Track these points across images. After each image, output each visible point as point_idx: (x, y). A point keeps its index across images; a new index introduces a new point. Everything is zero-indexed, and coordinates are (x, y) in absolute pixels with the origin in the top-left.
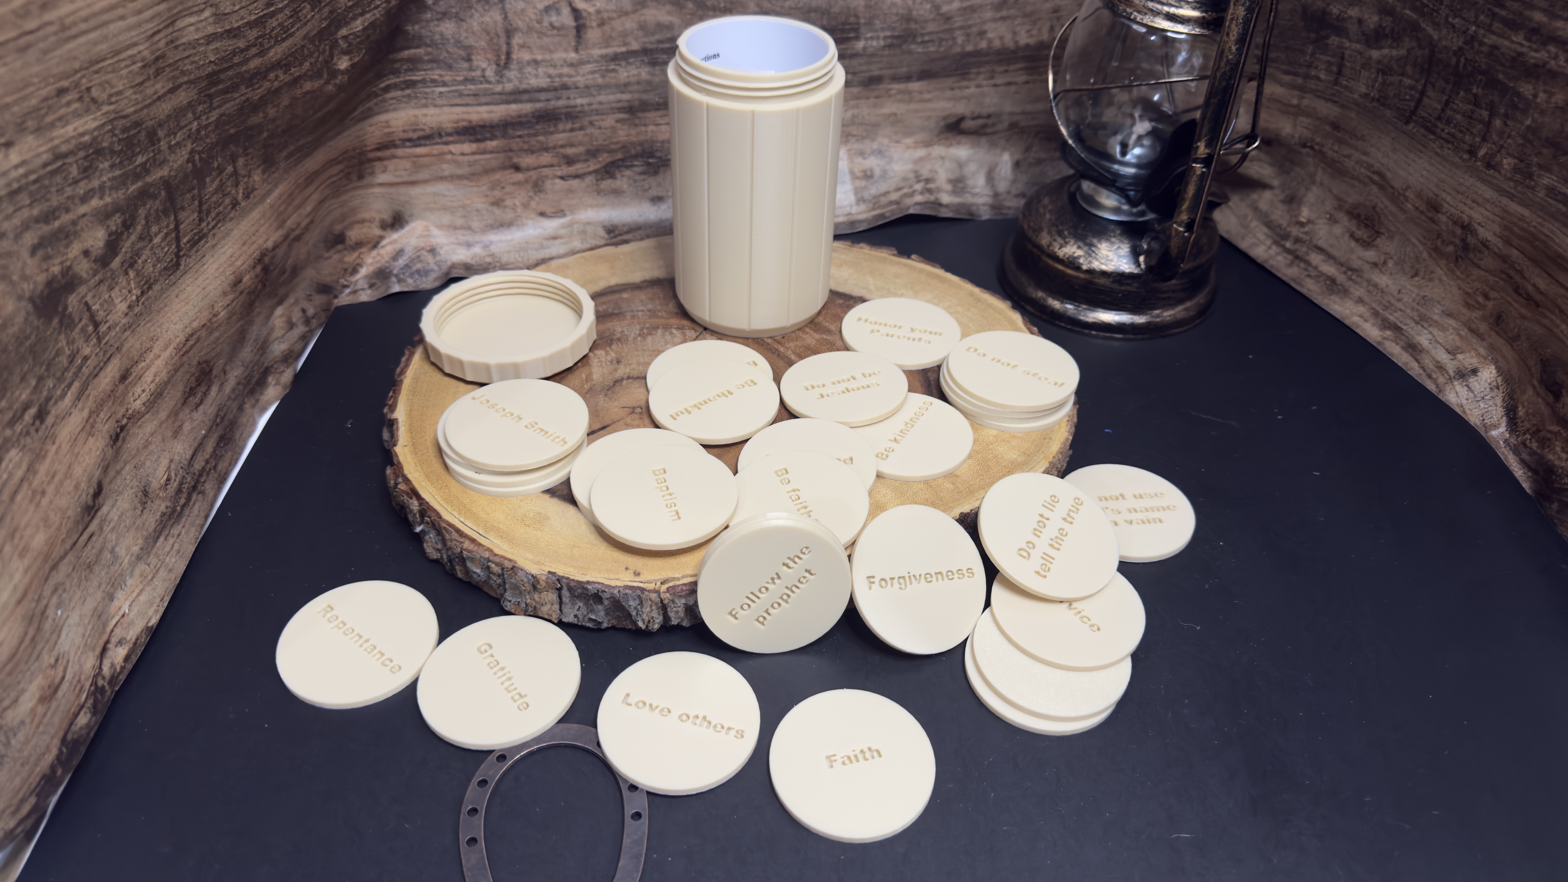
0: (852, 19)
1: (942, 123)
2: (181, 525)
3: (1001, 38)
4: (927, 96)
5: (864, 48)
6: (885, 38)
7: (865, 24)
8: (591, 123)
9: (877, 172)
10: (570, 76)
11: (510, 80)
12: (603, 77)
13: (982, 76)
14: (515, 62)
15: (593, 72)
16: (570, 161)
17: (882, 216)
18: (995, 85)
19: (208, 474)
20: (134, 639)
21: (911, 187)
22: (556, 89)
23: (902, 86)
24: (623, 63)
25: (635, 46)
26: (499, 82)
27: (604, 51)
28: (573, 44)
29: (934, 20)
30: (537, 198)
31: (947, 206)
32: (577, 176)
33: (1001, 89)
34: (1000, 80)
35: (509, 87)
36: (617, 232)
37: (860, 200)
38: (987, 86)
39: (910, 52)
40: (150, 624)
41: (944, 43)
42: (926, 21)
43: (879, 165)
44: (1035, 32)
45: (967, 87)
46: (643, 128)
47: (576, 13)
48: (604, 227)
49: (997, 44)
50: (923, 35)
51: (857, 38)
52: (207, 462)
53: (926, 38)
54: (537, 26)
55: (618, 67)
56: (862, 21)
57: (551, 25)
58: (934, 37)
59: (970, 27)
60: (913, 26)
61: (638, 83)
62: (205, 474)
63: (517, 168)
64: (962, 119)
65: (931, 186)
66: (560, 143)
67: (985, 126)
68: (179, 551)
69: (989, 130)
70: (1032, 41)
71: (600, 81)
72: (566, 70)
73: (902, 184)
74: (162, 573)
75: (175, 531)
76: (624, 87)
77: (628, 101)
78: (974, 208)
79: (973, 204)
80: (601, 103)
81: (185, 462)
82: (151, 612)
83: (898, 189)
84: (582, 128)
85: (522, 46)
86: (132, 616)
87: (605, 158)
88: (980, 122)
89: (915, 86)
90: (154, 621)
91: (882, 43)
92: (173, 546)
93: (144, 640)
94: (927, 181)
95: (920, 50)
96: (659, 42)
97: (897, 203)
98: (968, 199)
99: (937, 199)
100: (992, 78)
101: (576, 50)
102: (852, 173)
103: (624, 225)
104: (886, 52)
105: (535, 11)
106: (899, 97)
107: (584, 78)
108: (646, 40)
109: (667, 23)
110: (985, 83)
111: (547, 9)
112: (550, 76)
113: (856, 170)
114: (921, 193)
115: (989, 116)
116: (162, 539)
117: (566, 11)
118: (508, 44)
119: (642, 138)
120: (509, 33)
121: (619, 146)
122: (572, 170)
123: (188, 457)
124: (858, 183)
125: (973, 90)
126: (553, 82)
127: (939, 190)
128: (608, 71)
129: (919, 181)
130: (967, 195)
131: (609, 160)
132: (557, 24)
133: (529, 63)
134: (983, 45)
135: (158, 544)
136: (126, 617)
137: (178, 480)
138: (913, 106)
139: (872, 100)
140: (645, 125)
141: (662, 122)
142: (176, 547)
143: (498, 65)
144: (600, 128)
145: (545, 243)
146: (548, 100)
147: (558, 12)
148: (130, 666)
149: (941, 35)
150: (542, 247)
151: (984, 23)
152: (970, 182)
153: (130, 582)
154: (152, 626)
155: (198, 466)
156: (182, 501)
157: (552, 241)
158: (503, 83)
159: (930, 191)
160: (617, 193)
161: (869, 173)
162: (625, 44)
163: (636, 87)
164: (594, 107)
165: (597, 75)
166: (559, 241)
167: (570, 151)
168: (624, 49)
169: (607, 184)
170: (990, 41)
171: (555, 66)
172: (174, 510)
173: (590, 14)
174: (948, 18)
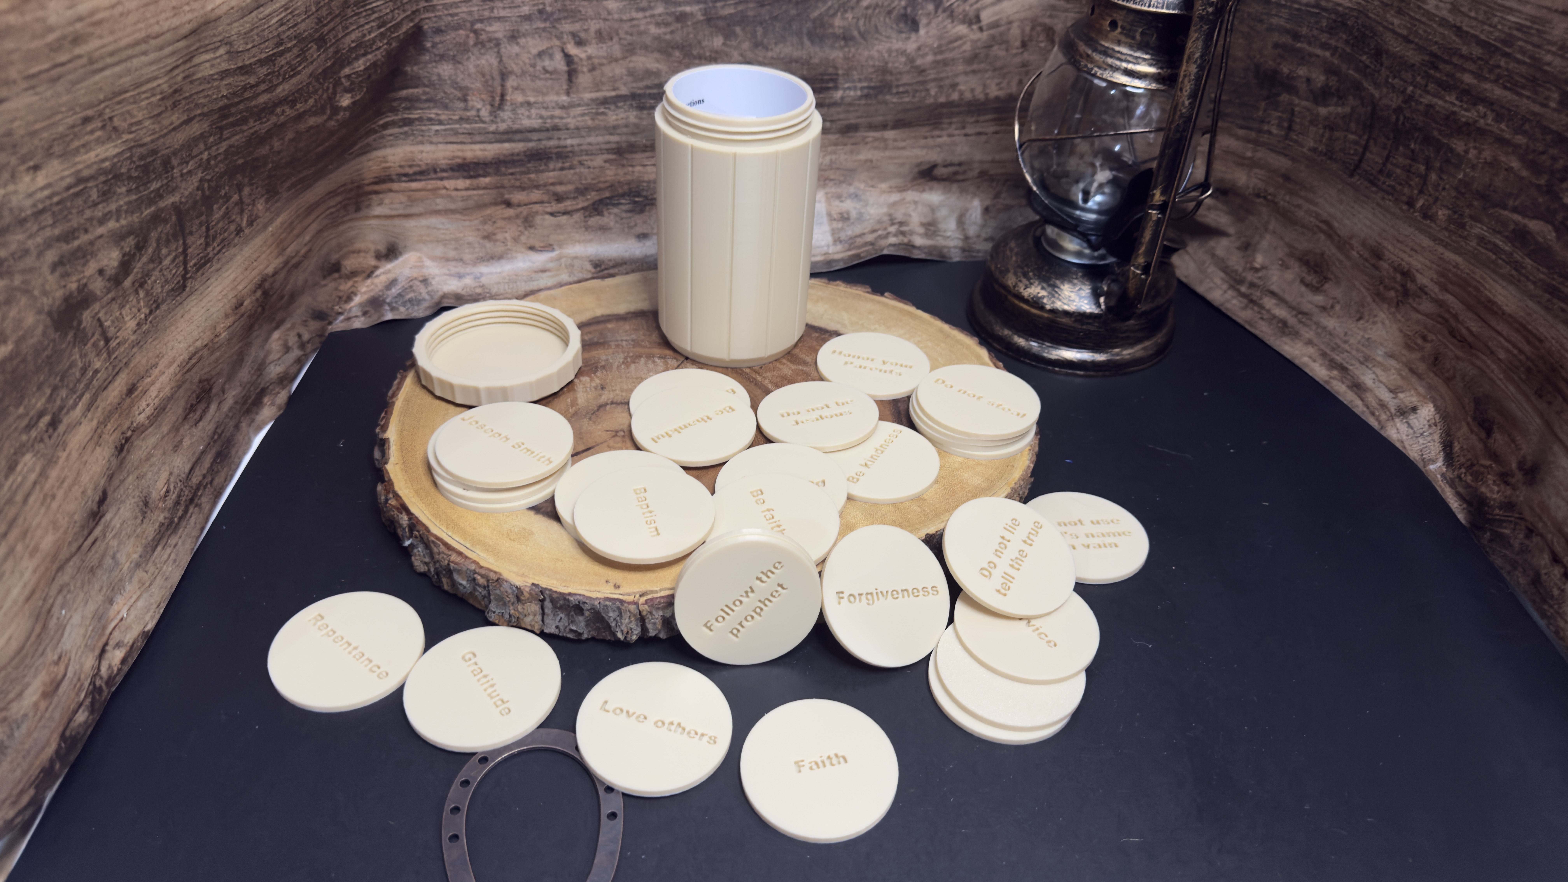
0: (831, 70)
1: (916, 170)
2: (178, 535)
3: (972, 90)
4: (903, 144)
5: (842, 98)
6: (862, 88)
7: (844, 75)
8: (581, 163)
9: (854, 214)
10: (561, 118)
11: (503, 121)
12: (593, 119)
13: (954, 126)
14: (508, 103)
15: (583, 115)
16: (559, 198)
17: (857, 256)
18: (966, 135)
19: (205, 487)
20: (131, 643)
21: (885, 229)
22: (547, 130)
23: (877, 134)
24: (612, 107)
25: (624, 91)
26: (492, 122)
27: (594, 95)
28: (565, 87)
29: (908, 72)
30: (526, 233)
31: (919, 248)
32: (565, 213)
33: (973, 138)
34: (970, 130)
35: (503, 127)
36: (603, 267)
37: (837, 241)
38: (959, 135)
39: (885, 103)
40: (146, 629)
41: (918, 94)
42: (900, 73)
43: (855, 208)
44: (1004, 85)
45: (939, 136)
46: (630, 169)
47: (569, 59)
48: (591, 261)
49: (968, 96)
50: (898, 86)
51: (836, 88)
52: (204, 476)
53: (901, 89)
54: (531, 69)
55: (607, 111)
56: (840, 72)
57: (544, 69)
58: (909, 88)
59: (941, 79)
60: (889, 77)
61: (626, 126)
62: (202, 488)
63: (508, 204)
64: (934, 166)
65: (904, 229)
66: (551, 181)
67: (956, 173)
68: (175, 561)
69: (960, 177)
70: (1001, 94)
71: (590, 123)
72: (558, 112)
73: (877, 227)
74: (159, 581)
75: (173, 541)
76: (612, 130)
77: (618, 143)
78: (945, 250)
79: (945, 247)
80: (589, 144)
81: (184, 476)
82: (147, 618)
83: (874, 231)
84: (571, 168)
85: (516, 89)
86: (129, 620)
87: (593, 196)
88: (951, 169)
89: (890, 134)
90: (150, 626)
91: (859, 93)
92: (169, 556)
93: (140, 644)
94: (901, 224)
95: (895, 100)
96: (648, 87)
97: (872, 244)
98: (940, 242)
99: (910, 241)
100: (964, 128)
101: (568, 93)
102: (829, 215)
103: (610, 260)
104: (863, 102)
105: (529, 55)
106: (876, 144)
107: (574, 120)
108: (635, 85)
109: (655, 70)
110: (957, 132)
111: (540, 54)
112: (541, 117)
113: (833, 212)
114: (895, 235)
115: (960, 164)
116: (159, 548)
117: (559, 56)
118: (503, 86)
119: (629, 178)
120: (504, 75)
121: (607, 185)
122: (561, 206)
123: (187, 471)
124: (836, 225)
125: (945, 139)
126: (545, 123)
127: (912, 233)
128: (597, 114)
129: (893, 224)
130: (938, 238)
131: (597, 198)
132: (550, 69)
133: (522, 104)
134: (955, 96)
135: (156, 553)
136: (124, 622)
137: (176, 492)
138: (888, 153)
139: (849, 147)
140: (632, 166)
141: (649, 163)
142: (173, 556)
143: (492, 106)
144: (589, 167)
145: (533, 275)
146: (539, 140)
147: (551, 57)
148: (126, 669)
149: (916, 87)
150: (531, 279)
151: (956, 75)
152: (942, 226)
153: (128, 587)
154: (149, 631)
155: (195, 480)
156: (180, 513)
157: (540, 274)
158: (496, 123)
159: (903, 233)
160: (604, 229)
161: (846, 216)
162: (614, 90)
163: (625, 130)
164: (584, 147)
165: (587, 118)
166: (548, 274)
167: (560, 189)
168: (613, 94)
169: (594, 221)
170: (961, 93)
171: (546, 108)
172: (171, 521)
173: (581, 59)
174: (921, 71)
